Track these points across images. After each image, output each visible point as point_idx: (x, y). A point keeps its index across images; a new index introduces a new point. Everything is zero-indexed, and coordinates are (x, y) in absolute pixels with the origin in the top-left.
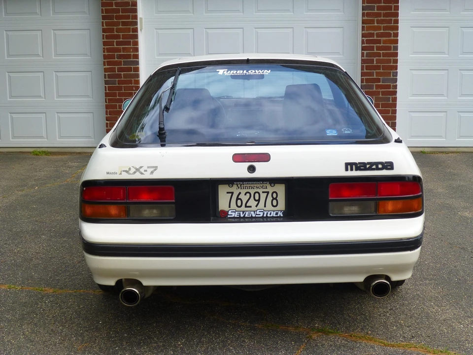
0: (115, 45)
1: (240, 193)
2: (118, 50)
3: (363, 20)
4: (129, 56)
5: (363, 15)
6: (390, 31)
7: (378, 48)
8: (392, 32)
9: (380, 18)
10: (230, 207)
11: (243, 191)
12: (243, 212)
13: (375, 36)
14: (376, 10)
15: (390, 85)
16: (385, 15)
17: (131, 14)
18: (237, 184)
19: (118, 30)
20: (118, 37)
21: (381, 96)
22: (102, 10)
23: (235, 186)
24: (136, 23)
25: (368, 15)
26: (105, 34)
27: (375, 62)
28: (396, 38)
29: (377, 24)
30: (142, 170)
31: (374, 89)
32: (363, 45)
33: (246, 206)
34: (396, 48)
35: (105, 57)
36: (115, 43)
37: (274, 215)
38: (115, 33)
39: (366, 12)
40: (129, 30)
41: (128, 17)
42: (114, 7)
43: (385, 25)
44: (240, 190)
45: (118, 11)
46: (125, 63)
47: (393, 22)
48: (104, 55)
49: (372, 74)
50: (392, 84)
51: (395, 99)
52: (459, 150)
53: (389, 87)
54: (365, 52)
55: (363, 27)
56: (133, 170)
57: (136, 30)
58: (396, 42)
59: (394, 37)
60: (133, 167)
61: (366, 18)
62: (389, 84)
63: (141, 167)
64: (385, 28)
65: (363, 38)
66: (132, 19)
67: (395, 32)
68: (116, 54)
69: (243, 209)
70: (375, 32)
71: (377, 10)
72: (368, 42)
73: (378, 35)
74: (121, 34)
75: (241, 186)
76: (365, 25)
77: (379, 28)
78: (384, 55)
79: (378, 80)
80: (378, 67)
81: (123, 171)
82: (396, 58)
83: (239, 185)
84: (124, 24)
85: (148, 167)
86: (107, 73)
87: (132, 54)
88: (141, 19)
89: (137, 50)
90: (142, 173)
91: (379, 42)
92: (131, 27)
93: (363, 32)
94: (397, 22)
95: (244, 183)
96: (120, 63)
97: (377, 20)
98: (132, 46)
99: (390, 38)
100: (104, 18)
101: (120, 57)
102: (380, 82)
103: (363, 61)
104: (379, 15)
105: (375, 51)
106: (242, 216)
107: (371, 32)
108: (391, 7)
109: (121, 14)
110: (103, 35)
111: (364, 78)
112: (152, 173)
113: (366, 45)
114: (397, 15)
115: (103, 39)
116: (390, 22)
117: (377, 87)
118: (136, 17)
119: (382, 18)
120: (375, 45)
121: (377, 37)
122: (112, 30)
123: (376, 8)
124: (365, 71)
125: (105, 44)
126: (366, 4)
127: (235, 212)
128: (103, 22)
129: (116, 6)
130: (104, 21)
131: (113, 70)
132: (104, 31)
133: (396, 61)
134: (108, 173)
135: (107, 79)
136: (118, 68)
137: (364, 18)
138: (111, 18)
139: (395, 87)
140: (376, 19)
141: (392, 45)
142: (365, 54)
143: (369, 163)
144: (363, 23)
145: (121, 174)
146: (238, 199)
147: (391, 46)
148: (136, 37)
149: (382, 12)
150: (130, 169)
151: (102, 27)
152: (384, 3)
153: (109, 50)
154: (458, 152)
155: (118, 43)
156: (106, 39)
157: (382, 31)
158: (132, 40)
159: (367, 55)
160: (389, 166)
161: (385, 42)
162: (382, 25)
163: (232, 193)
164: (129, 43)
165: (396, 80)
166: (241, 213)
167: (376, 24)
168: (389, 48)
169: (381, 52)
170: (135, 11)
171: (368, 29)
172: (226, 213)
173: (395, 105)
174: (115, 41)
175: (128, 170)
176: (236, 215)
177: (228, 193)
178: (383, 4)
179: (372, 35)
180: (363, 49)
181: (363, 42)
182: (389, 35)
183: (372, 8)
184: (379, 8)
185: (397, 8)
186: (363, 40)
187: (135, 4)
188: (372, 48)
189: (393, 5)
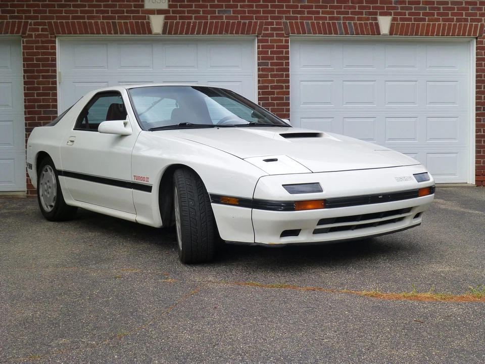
0: (35, 96)
2: (39, 101)
3: (258, 74)
4: (48, 106)
5: (259, 69)
6: (282, 84)
7: (273, 99)
8: (284, 85)
9: (273, 73)
13: (270, 89)
14: (269, 65)
16: (278, 70)
17: (50, 68)
19: (38, 83)
20: (38, 89)
22: (24, 64)
24: (55, 77)
25: (263, 70)
26: (26, 86)
27: (270, 111)
28: (287, 90)
32: (259, 96)
34: (288, 99)
35: (26, 107)
36: (35, 95)
38: (36, 85)
39: (261, 67)
40: (48, 83)
41: (48, 71)
42: (35, 62)
43: (278, 79)
45: (38, 65)
46: (45, 112)
47: (284, 76)
48: (25, 105)
54: (261, 102)
55: (259, 81)
57: (55, 83)
58: (288, 93)
61: (261, 73)
64: (278, 81)
65: (259, 90)
66: (52, 73)
67: (286, 84)
68: (36, 104)
70: (270, 85)
71: (271, 66)
72: (263, 93)
73: (272, 87)
74: (41, 86)
76: (261, 79)
77: (273, 81)
78: (278, 105)
82: (288, 107)
84: (44, 77)
86: (27, 122)
87: (51, 104)
88: (60, 73)
89: (56, 100)
91: (273, 93)
92: (51, 80)
93: (259, 85)
94: (288, 76)
96: (39, 113)
97: (271, 74)
98: (51, 97)
99: (283, 90)
100: (25, 71)
101: (40, 107)
104: (272, 70)
105: (270, 101)
107: (265, 84)
109: (41, 68)
110: (24, 87)
113: (261, 96)
114: (288, 70)
115: (25, 90)
116: (282, 76)
118: (55, 71)
119: (275, 73)
120: (270, 96)
122: (33, 83)
123: (269, 64)
125: (26, 95)
126: (261, 61)
128: (24, 76)
130: (26, 74)
131: (33, 119)
132: (25, 83)
133: (288, 110)
135: (28, 127)
136: (38, 117)
138: (32, 71)
140: (269, 73)
141: (284, 96)
142: (261, 104)
144: (259, 77)
148: (55, 89)
149: (275, 67)
151: (23, 80)
153: (29, 101)
155: (38, 95)
156: (27, 90)
157: (275, 84)
158: (51, 92)
159: (263, 105)
161: (278, 93)
162: (275, 79)
164: (48, 94)
167: (270, 78)
169: (275, 102)
170: (55, 66)
171: (264, 82)
174: (36, 92)
178: (275, 61)
179: (267, 87)
180: (259, 99)
181: (259, 94)
182: (282, 87)
183: (266, 64)
184: (272, 64)
185: (288, 64)
186: (259, 92)
187: (55, 60)
188: (267, 99)
189: (284, 62)
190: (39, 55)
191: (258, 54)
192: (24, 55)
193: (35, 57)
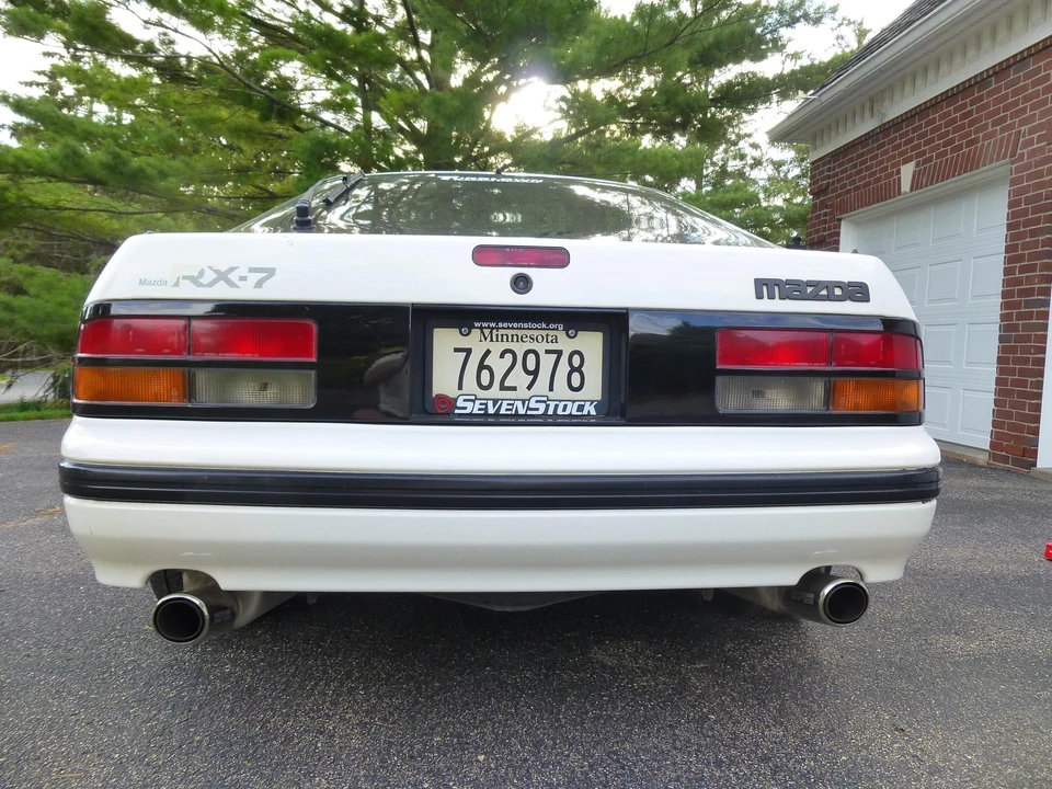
1: (488, 352)
10: (460, 388)
11: (497, 348)
12: (495, 402)
18: (481, 328)
23: (476, 333)
30: (233, 277)
33: (503, 387)
37: (575, 413)
44: (487, 345)
56: (209, 276)
60: (210, 268)
63: (232, 269)
69: (495, 392)
75: (491, 332)
81: (184, 278)
83: (487, 332)
85: (252, 270)
90: (232, 284)
95: (500, 325)
106: (491, 411)
112: (259, 284)
127: (473, 401)
134: (142, 282)
145: (177, 284)
146: (482, 366)
150: (201, 273)
160: (859, 292)
163: (468, 351)
166: (490, 403)
172: (452, 402)
175: (196, 274)
176: (476, 408)
177: (456, 350)
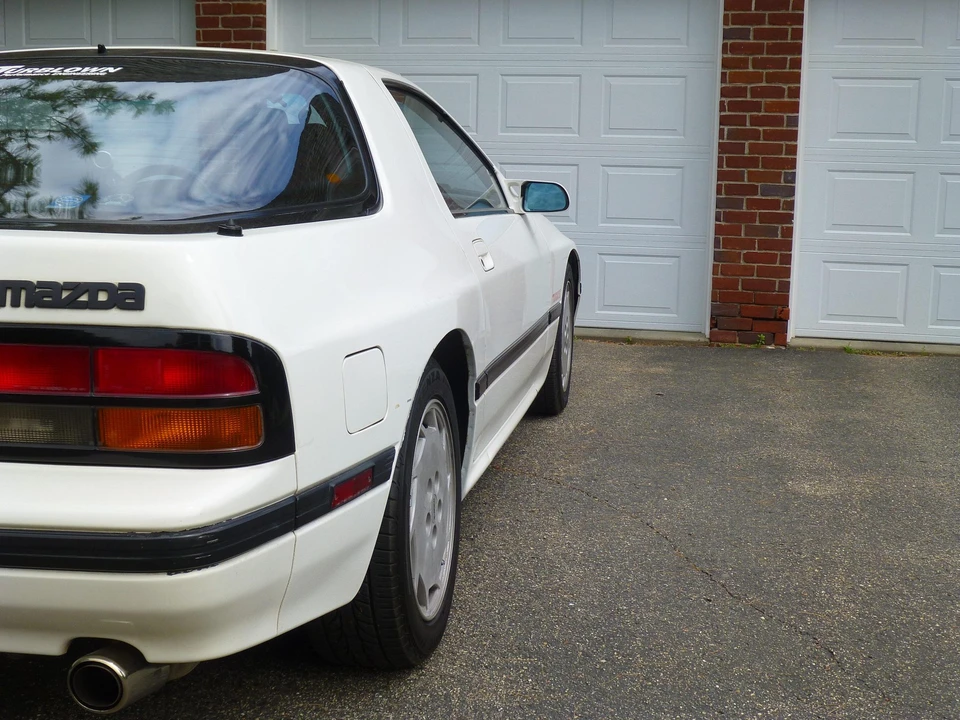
3: (723, 60)
5: (724, 48)
6: (780, 85)
7: (755, 121)
8: (785, 87)
9: (759, 57)
13: (748, 95)
14: (751, 37)
15: (778, 201)
16: (772, 49)
17: (252, 43)
21: (757, 223)
22: (198, 33)
25: (734, 48)
27: (747, 151)
28: (794, 100)
29: (754, 68)
31: (745, 209)
32: (723, 114)
34: (794, 122)
39: (730, 42)
42: (221, 28)
43: (771, 71)
45: (226, 36)
47: (788, 66)
49: (740, 176)
50: (782, 200)
51: (789, 232)
52: (928, 349)
53: (775, 204)
54: (726, 128)
55: (724, 75)
58: (795, 107)
59: (789, 97)
61: (730, 56)
62: (776, 198)
64: (771, 78)
65: (723, 99)
67: (792, 85)
70: (749, 86)
71: (755, 38)
72: (733, 106)
73: (755, 93)
76: (728, 71)
77: (758, 78)
78: (768, 135)
79: (753, 190)
80: (753, 162)
82: (793, 143)
93: (724, 85)
94: (797, 64)
97: (754, 60)
99: (782, 100)
102: (756, 194)
103: (722, 148)
104: (758, 49)
105: (748, 126)
107: (739, 84)
108: (786, 31)
109: (233, 41)
111: (723, 183)
113: (727, 113)
114: (798, 49)
116: (782, 64)
117: (752, 204)
119: (765, 56)
120: (748, 114)
121: (752, 97)
123: (752, 34)
124: (725, 168)
126: (732, 26)
129: (224, 26)
133: (793, 150)
137: (725, 56)
139: (791, 205)
140: (751, 57)
141: (785, 116)
142: (726, 133)
143: (68, 286)
144: (724, 66)
147: (782, 117)
149: (765, 42)
152: (770, 23)
154: (928, 354)
157: (764, 84)
159: (731, 134)
161: (769, 108)
162: (765, 71)
165: (792, 192)
167: (751, 70)
168: (779, 121)
169: (761, 129)
170: (261, 36)
171: (735, 78)
173: (789, 246)
178: (767, 26)
179: (742, 92)
180: (723, 121)
181: (722, 108)
182: (780, 93)
183: (744, 34)
184: (759, 34)
185: (799, 34)
186: (722, 103)
187: (262, 23)
188: (741, 121)
189: (790, 28)
190: (229, 13)
191: (725, 10)
192: (198, 12)
193: (220, 17)
